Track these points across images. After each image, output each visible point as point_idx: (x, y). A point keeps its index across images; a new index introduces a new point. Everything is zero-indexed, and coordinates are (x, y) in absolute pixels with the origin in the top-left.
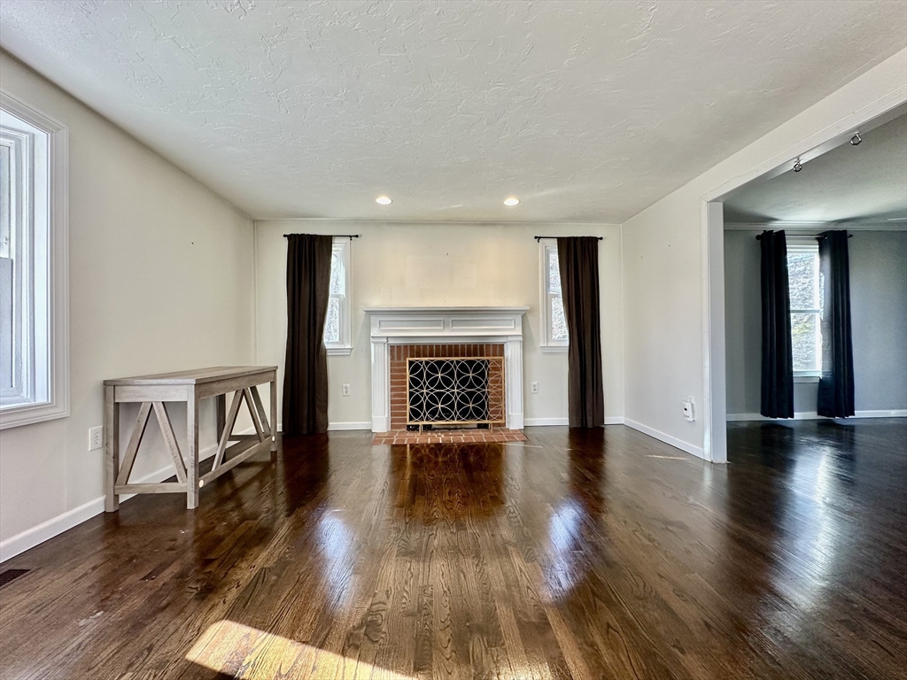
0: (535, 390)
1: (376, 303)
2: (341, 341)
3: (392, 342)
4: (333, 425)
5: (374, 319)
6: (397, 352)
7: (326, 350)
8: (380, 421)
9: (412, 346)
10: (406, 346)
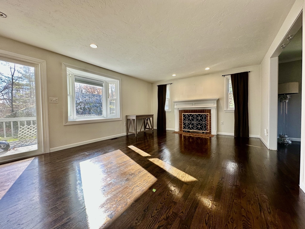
0: (222, 124)
1: (176, 99)
2: (169, 109)
3: (179, 109)
4: (167, 129)
5: (175, 104)
6: (181, 112)
7: (165, 111)
8: (176, 128)
9: (184, 110)
10: (183, 110)
